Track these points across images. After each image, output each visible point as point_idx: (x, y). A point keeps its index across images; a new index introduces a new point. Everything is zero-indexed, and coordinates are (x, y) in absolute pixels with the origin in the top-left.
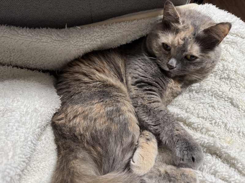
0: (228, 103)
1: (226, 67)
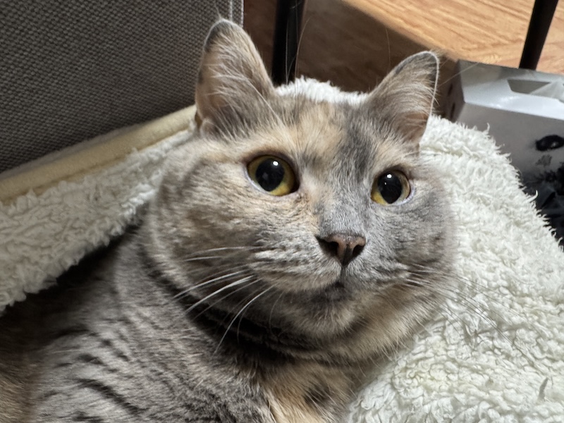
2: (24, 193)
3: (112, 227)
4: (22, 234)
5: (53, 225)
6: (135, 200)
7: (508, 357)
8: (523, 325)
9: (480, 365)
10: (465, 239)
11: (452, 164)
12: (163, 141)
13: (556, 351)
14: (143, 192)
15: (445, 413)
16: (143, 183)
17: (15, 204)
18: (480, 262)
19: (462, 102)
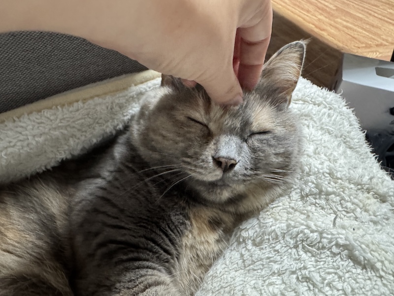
0: (342, 260)
1: (307, 169)
2: (77, 101)
3: (118, 125)
4: (74, 122)
5: (89, 120)
6: (131, 111)
7: (323, 208)
8: (334, 193)
9: (306, 210)
10: (310, 148)
11: (312, 109)
12: (148, 82)
13: (350, 208)
14: (135, 108)
15: (282, 230)
16: (136, 103)
17: (73, 106)
18: (316, 159)
19: (341, 80)
